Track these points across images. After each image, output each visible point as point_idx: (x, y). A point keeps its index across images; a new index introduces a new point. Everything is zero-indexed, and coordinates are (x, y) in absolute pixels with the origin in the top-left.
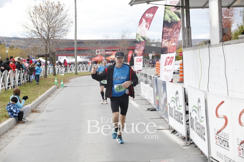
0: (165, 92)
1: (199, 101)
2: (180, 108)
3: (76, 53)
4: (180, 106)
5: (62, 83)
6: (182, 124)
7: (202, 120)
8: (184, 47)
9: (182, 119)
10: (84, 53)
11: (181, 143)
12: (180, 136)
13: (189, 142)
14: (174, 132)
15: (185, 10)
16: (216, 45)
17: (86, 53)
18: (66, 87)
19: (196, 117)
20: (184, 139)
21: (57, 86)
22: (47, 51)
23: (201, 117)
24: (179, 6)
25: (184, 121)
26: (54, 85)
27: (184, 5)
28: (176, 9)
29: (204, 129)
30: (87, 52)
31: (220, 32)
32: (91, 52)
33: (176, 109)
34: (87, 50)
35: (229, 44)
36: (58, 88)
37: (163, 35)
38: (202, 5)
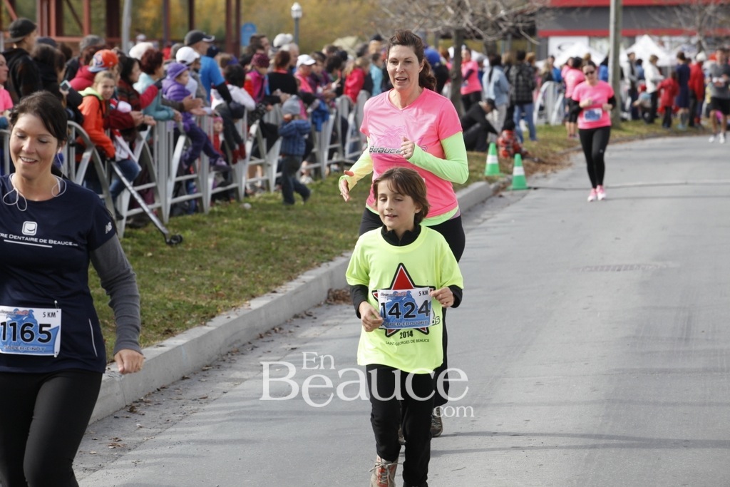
3: (616, 23)
5: (518, 171)
10: (663, 23)
17: (674, 26)
18: (535, 189)
21: (492, 186)
22: (459, 16)
26: (479, 180)
30: (681, 20)
32: (701, 21)
34: (679, 7)
36: (498, 191)
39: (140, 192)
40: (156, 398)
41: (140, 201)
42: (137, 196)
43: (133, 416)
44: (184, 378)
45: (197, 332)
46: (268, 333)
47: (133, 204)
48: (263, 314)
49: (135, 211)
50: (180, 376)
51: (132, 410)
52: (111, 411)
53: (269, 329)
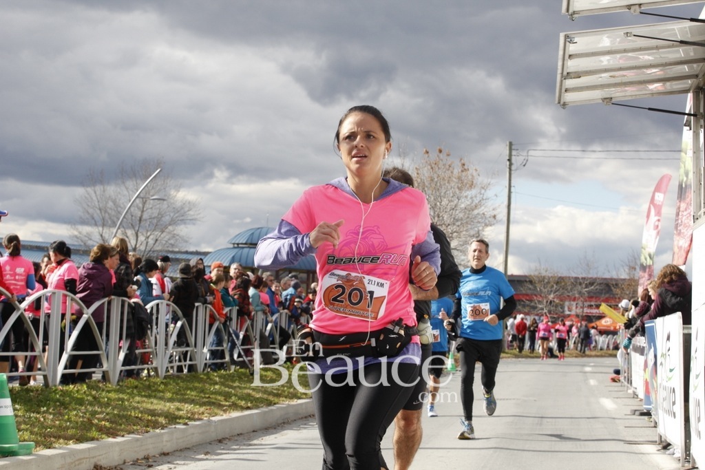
0: (652, 350)
2: (671, 374)
6: (675, 417)
8: (696, 219)
9: (674, 403)
25: (678, 407)
27: (702, 110)
33: (665, 383)
39: (243, 349)
40: (236, 438)
41: (242, 353)
42: (241, 351)
43: (220, 444)
44: (254, 431)
45: (265, 409)
46: (306, 417)
47: (239, 356)
48: (304, 406)
49: (241, 359)
50: (252, 430)
51: (220, 441)
52: (208, 441)
53: (307, 415)
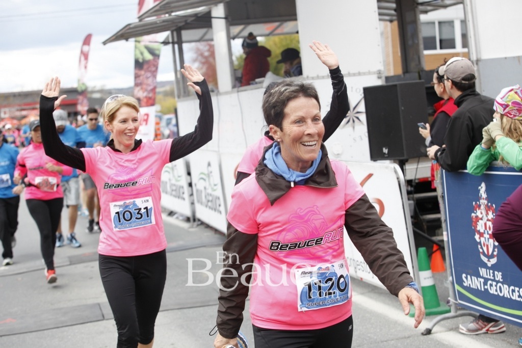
1: (209, 165)
2: (179, 179)
4: (179, 177)
6: (184, 199)
7: (215, 188)
8: (179, 97)
9: (183, 193)
11: (186, 225)
12: (181, 218)
13: (196, 223)
14: (171, 214)
15: (176, 46)
16: (226, 93)
19: (205, 188)
20: (188, 220)
23: (213, 185)
24: (167, 41)
25: (186, 196)
27: (176, 40)
28: (162, 45)
29: (219, 198)
31: (232, 75)
33: (173, 182)
35: (245, 90)
37: (135, 80)
38: (197, 37)
